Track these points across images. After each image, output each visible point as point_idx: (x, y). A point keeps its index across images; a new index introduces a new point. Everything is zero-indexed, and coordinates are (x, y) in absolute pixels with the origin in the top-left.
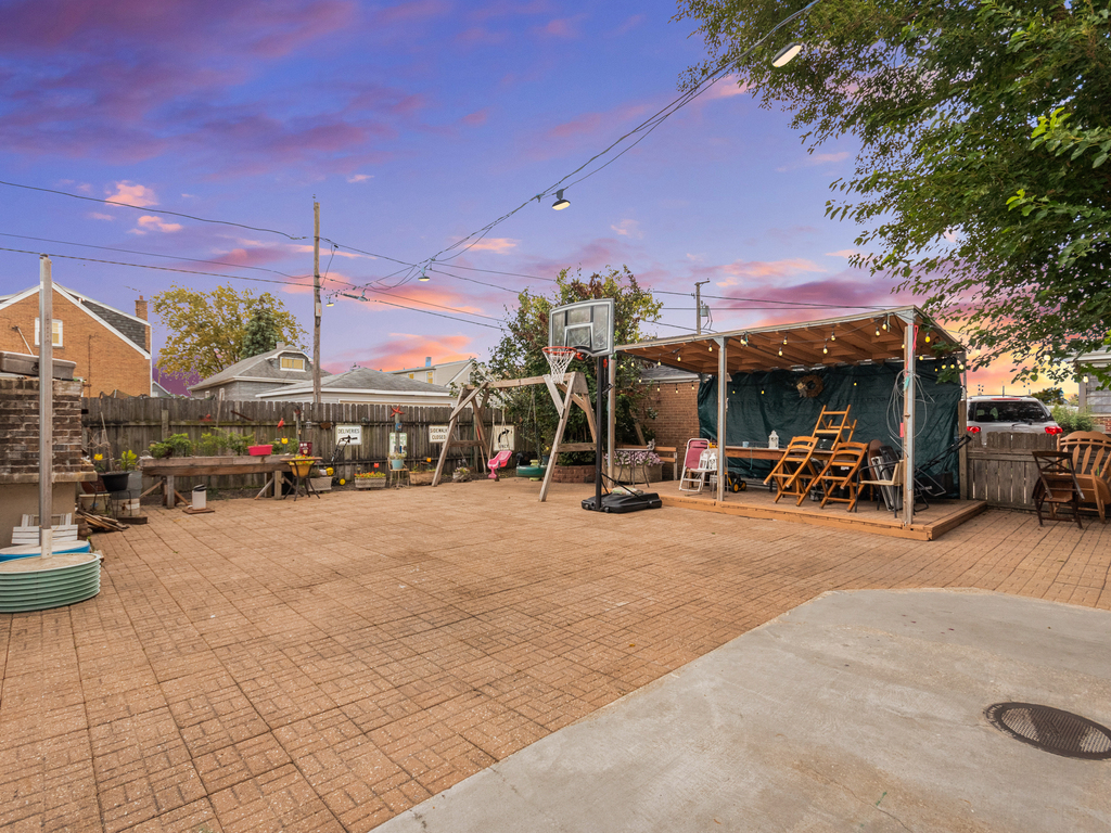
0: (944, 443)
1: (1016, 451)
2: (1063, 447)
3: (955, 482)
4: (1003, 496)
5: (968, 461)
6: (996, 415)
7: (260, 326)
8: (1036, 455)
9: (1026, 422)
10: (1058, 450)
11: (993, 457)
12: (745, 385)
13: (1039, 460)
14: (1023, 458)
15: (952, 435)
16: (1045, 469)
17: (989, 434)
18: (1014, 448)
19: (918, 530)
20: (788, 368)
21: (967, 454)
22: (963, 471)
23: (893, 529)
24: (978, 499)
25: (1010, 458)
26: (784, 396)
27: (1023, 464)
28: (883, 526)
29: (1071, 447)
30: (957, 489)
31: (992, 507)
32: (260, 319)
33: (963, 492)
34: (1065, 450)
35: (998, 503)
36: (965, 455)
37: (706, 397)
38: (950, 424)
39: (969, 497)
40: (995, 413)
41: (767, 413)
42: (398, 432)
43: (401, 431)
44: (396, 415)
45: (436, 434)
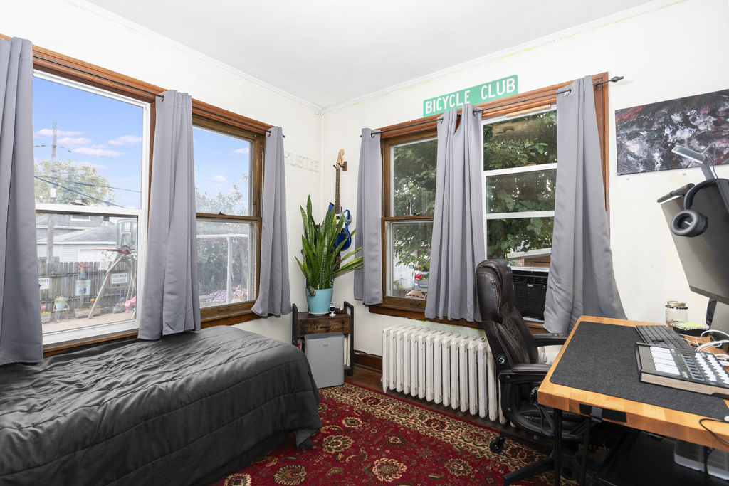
42: (83, 279)
43: (86, 279)
44: (82, 269)
45: (117, 278)
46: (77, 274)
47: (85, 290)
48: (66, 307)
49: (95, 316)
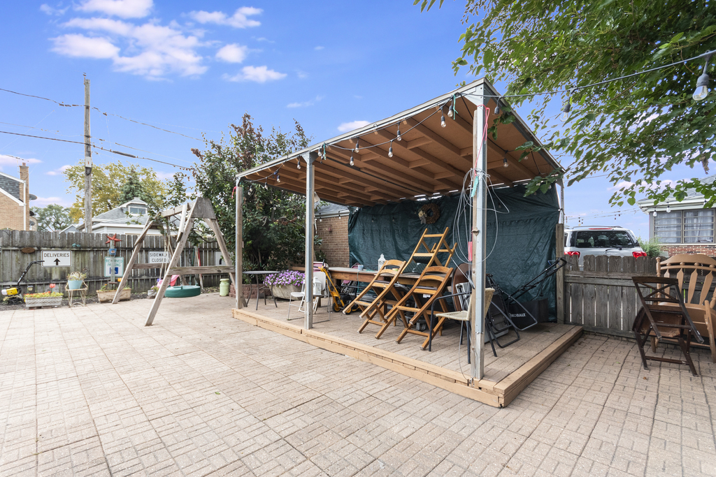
0: (542, 267)
1: (612, 275)
2: (663, 272)
3: (553, 306)
4: (599, 321)
5: (565, 284)
6: (593, 243)
7: (131, 188)
8: (636, 280)
9: (617, 248)
10: (658, 275)
11: (590, 281)
12: (381, 215)
13: (639, 285)
14: (620, 283)
15: (550, 257)
16: (648, 298)
17: (586, 258)
18: (611, 272)
19: (487, 391)
20: (412, 198)
21: (565, 277)
22: (560, 295)
23: (458, 384)
24: (576, 324)
25: (606, 282)
26: (409, 224)
27: (619, 288)
28: (447, 379)
29: (673, 272)
30: (554, 312)
31: (589, 333)
32: (131, 183)
33: (560, 316)
34: (667, 275)
35: (594, 329)
36: (562, 278)
37: (354, 227)
38: (547, 247)
39: (566, 321)
40: (591, 240)
41: (397, 239)
42: (112, 255)
43: (117, 255)
44: (111, 242)
45: (156, 258)
46: (105, 249)
47: (116, 269)
48: (83, 286)
49: (121, 300)
